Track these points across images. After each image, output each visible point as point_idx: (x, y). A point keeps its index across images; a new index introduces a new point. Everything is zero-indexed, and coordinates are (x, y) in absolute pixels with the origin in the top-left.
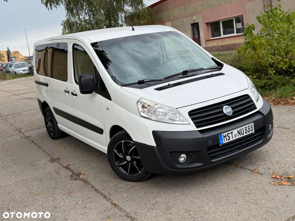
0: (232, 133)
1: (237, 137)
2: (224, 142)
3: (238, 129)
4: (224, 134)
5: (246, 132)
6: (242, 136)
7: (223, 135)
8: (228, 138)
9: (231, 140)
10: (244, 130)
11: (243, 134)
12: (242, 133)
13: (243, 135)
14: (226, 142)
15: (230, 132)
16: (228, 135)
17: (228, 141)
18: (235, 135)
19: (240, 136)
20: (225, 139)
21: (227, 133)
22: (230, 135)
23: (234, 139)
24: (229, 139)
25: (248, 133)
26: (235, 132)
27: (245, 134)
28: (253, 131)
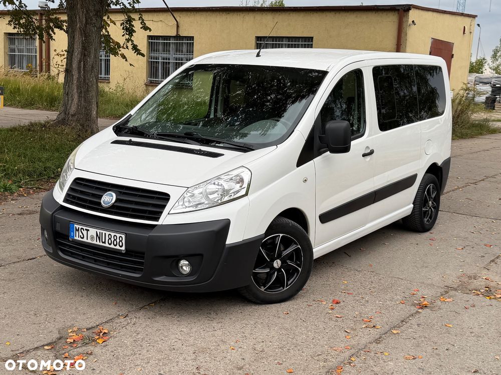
0: (88, 230)
1: (95, 242)
2: (75, 238)
3: (99, 231)
4: (77, 226)
5: (110, 242)
6: (101, 244)
7: (75, 225)
8: (81, 234)
9: (85, 240)
10: (107, 238)
11: (105, 243)
12: (104, 241)
13: (104, 245)
14: (77, 238)
15: (85, 228)
16: (82, 230)
17: (80, 239)
18: (92, 238)
19: (98, 243)
20: (77, 233)
21: (80, 227)
22: (85, 233)
23: (89, 241)
24: (82, 236)
25: (112, 246)
26: (93, 232)
27: (107, 245)
28: (123, 248)
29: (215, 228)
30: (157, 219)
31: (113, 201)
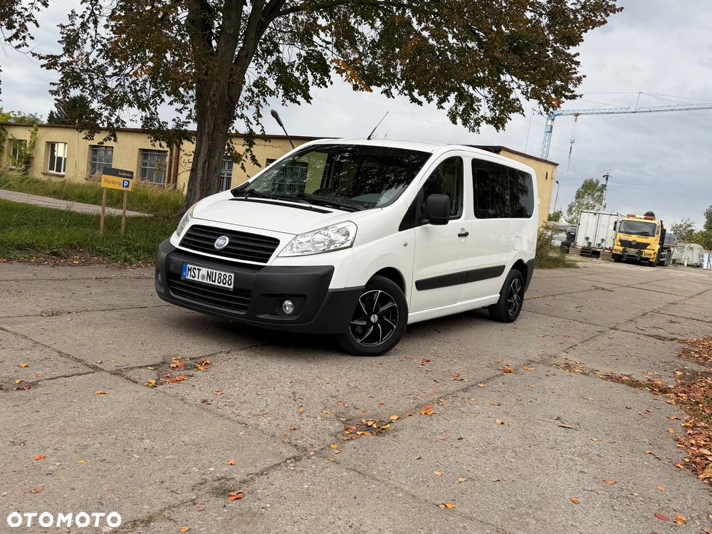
0: (199, 270)
1: (205, 281)
2: (187, 277)
3: (209, 270)
4: (190, 266)
5: (219, 281)
6: (211, 283)
7: (188, 266)
8: (192, 273)
9: (196, 279)
10: (217, 277)
11: (215, 281)
12: (213, 280)
13: (213, 283)
15: (197, 267)
16: (194, 270)
17: (192, 278)
18: (203, 277)
19: (208, 282)
20: (189, 273)
21: (193, 267)
22: (197, 272)
23: (200, 280)
24: (194, 276)
25: (221, 285)
26: (204, 271)
27: (216, 283)
28: (231, 286)
29: (320, 272)
30: (266, 261)
31: (226, 245)
